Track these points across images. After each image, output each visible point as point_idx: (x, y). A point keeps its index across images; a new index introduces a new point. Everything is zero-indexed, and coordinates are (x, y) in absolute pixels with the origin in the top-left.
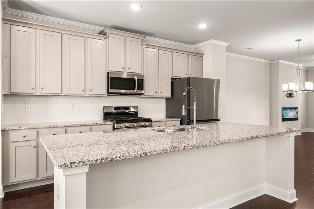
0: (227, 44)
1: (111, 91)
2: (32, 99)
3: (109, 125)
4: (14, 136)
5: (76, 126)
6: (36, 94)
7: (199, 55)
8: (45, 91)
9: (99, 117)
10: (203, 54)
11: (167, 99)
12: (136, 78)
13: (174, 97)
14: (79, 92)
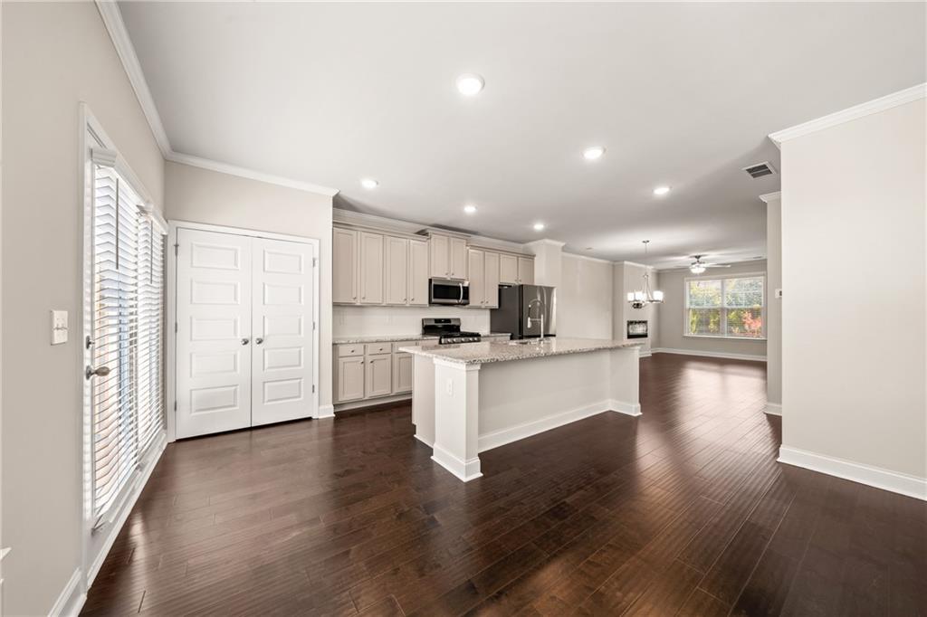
0: (563, 244)
1: (433, 300)
2: (347, 309)
3: (434, 340)
4: (343, 350)
5: (402, 340)
6: (357, 304)
7: (530, 257)
8: (367, 301)
9: (416, 331)
10: (534, 256)
11: (492, 311)
12: (461, 285)
13: (502, 307)
14: (401, 302)
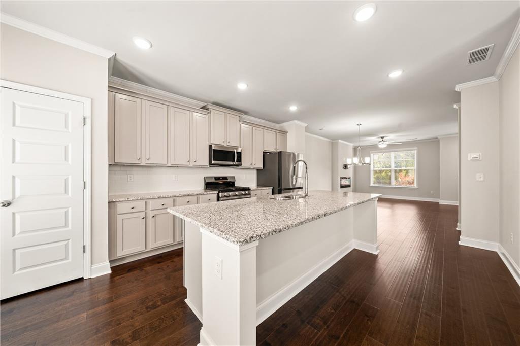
0: (307, 125)
1: (213, 162)
2: (135, 169)
3: (213, 194)
4: (121, 208)
5: (184, 196)
6: (141, 165)
7: (284, 133)
8: (151, 162)
9: (200, 187)
10: (287, 132)
11: (258, 170)
12: (235, 151)
13: (265, 168)
14: (185, 163)
